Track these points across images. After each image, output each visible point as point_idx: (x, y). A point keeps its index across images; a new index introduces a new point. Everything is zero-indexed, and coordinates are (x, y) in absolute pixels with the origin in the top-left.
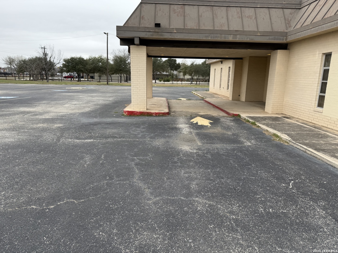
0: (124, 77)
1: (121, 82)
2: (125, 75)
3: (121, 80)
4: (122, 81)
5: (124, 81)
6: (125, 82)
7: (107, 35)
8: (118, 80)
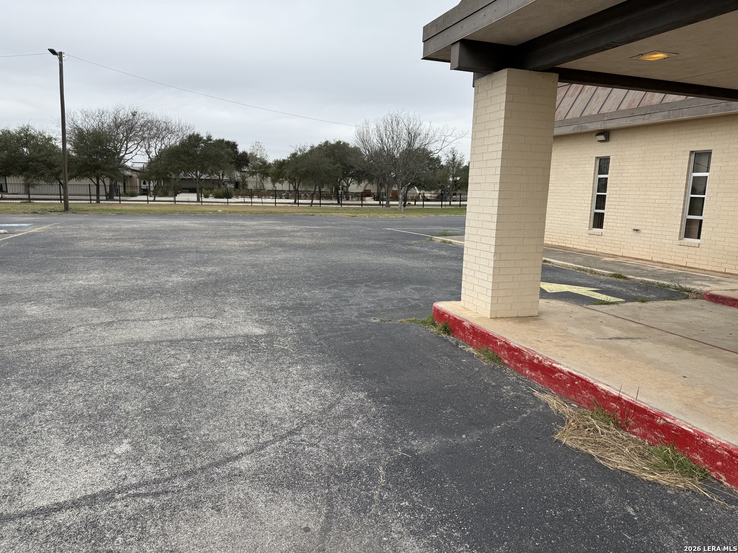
0: (105, 185)
1: (98, 201)
2: (107, 182)
3: (98, 195)
4: (101, 198)
5: (105, 198)
6: (107, 200)
7: (61, 60)
8: (90, 195)
